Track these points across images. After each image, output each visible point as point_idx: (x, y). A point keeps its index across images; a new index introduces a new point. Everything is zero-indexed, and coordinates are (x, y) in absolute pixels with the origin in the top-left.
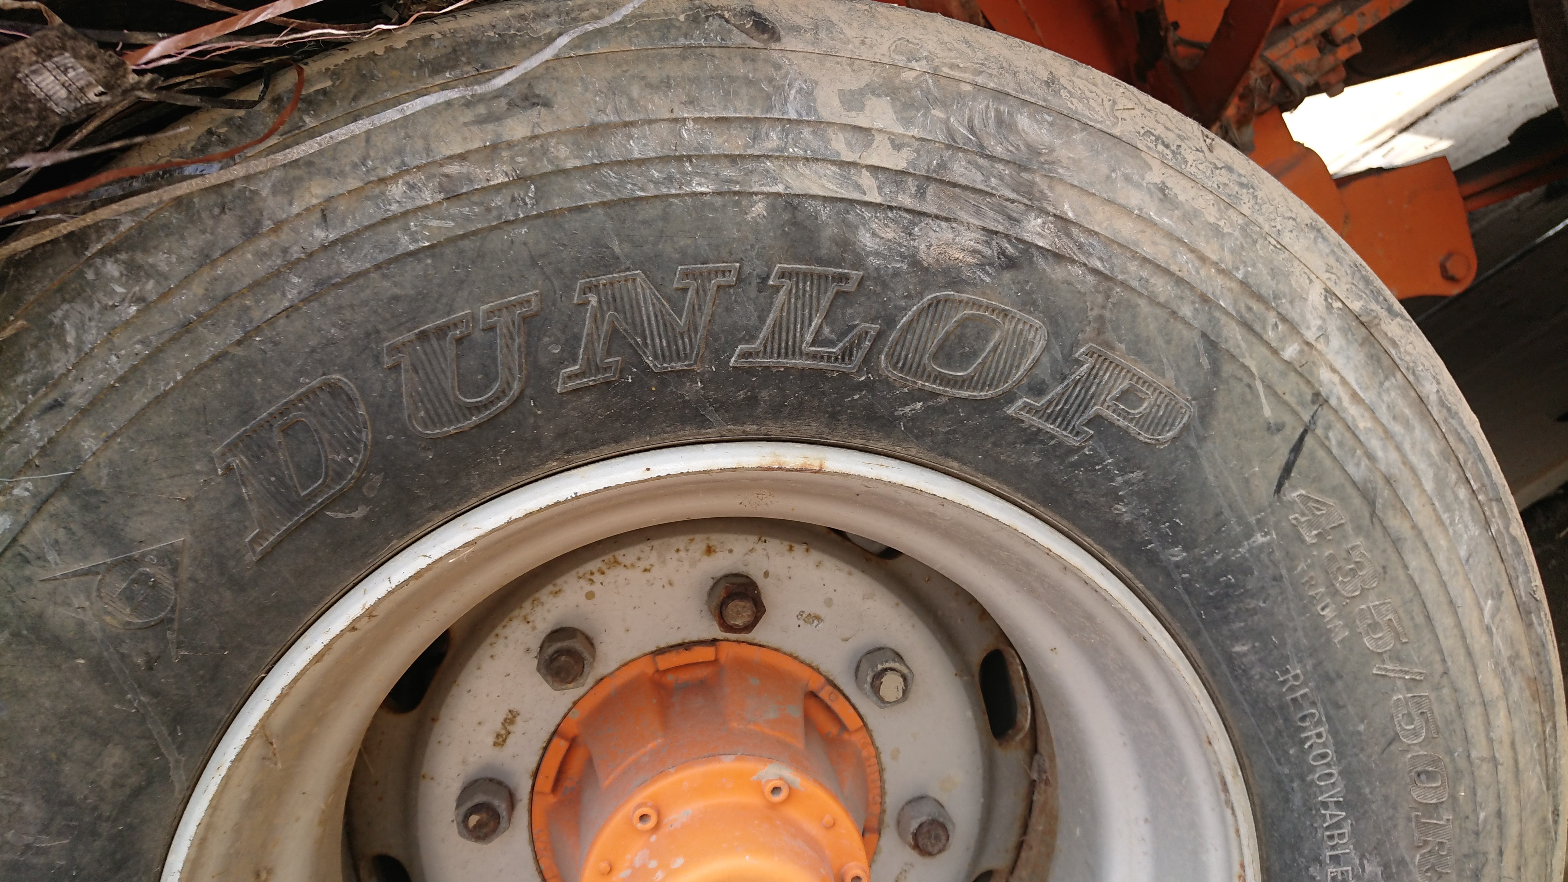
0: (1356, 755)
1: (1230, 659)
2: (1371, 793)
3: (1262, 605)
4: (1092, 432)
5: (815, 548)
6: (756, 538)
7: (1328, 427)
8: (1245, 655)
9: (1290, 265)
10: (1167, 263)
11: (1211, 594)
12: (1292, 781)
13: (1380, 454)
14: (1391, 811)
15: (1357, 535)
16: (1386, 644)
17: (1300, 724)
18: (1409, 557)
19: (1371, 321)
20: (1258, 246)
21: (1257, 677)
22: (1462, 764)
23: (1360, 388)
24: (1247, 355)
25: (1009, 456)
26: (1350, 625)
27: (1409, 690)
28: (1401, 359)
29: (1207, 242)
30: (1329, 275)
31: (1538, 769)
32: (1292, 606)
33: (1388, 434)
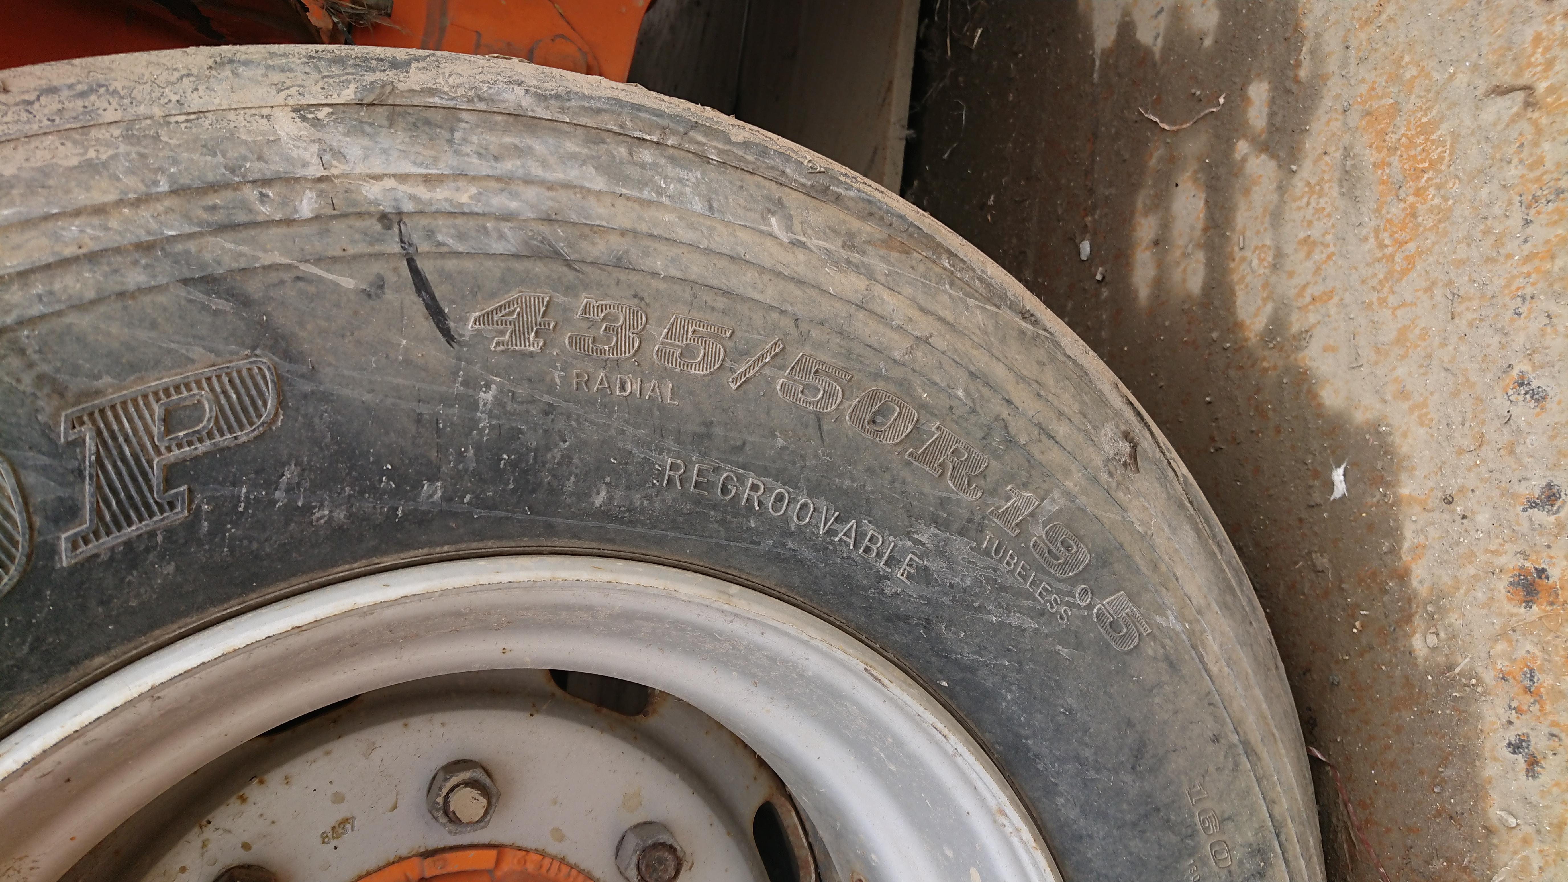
0: (804, 467)
1: (604, 514)
2: (853, 481)
3: (566, 445)
4: (185, 487)
5: (267, 771)
6: (196, 830)
7: (430, 234)
8: (611, 499)
9: (225, 123)
10: (54, 253)
11: (511, 486)
12: (785, 545)
13: (514, 205)
14: (887, 476)
15: (576, 296)
16: (716, 355)
17: (728, 498)
18: (646, 263)
19: (381, 94)
20: (164, 138)
21: (646, 503)
22: (897, 373)
23: (427, 167)
24: (260, 254)
25: (138, 595)
26: (663, 375)
27: (783, 368)
28: (454, 98)
29: (88, 189)
30: (284, 94)
31: (972, 302)
32: (591, 417)
33: (505, 181)
